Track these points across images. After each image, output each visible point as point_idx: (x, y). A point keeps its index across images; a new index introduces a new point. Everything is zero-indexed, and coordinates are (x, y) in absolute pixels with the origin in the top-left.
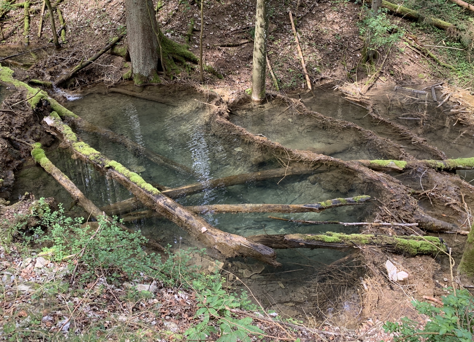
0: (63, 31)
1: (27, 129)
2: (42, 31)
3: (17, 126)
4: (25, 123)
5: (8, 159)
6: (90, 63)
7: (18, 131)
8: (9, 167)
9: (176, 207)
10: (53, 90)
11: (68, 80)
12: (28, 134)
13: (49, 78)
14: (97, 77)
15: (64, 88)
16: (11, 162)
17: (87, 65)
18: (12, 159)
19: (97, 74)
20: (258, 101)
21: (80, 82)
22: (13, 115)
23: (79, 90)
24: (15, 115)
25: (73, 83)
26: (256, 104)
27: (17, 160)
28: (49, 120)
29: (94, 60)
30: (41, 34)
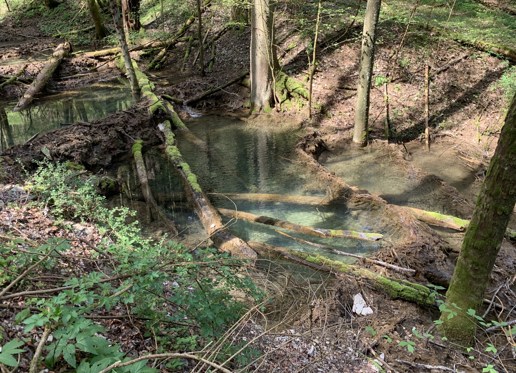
0: (211, 63)
1: (140, 130)
2: (197, 61)
3: (132, 125)
4: (139, 124)
5: (112, 147)
6: (220, 90)
7: (130, 129)
8: (111, 153)
9: (205, 205)
10: (181, 107)
11: (198, 101)
12: (139, 133)
13: (183, 97)
14: (224, 102)
15: (193, 107)
16: (114, 149)
17: (217, 91)
18: (116, 147)
19: (224, 100)
20: (358, 144)
21: (208, 105)
22: (133, 117)
23: (204, 111)
24: (134, 117)
25: (201, 104)
26: (356, 145)
27: (120, 149)
28: (161, 127)
29: (223, 88)
30: (195, 63)
